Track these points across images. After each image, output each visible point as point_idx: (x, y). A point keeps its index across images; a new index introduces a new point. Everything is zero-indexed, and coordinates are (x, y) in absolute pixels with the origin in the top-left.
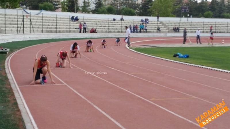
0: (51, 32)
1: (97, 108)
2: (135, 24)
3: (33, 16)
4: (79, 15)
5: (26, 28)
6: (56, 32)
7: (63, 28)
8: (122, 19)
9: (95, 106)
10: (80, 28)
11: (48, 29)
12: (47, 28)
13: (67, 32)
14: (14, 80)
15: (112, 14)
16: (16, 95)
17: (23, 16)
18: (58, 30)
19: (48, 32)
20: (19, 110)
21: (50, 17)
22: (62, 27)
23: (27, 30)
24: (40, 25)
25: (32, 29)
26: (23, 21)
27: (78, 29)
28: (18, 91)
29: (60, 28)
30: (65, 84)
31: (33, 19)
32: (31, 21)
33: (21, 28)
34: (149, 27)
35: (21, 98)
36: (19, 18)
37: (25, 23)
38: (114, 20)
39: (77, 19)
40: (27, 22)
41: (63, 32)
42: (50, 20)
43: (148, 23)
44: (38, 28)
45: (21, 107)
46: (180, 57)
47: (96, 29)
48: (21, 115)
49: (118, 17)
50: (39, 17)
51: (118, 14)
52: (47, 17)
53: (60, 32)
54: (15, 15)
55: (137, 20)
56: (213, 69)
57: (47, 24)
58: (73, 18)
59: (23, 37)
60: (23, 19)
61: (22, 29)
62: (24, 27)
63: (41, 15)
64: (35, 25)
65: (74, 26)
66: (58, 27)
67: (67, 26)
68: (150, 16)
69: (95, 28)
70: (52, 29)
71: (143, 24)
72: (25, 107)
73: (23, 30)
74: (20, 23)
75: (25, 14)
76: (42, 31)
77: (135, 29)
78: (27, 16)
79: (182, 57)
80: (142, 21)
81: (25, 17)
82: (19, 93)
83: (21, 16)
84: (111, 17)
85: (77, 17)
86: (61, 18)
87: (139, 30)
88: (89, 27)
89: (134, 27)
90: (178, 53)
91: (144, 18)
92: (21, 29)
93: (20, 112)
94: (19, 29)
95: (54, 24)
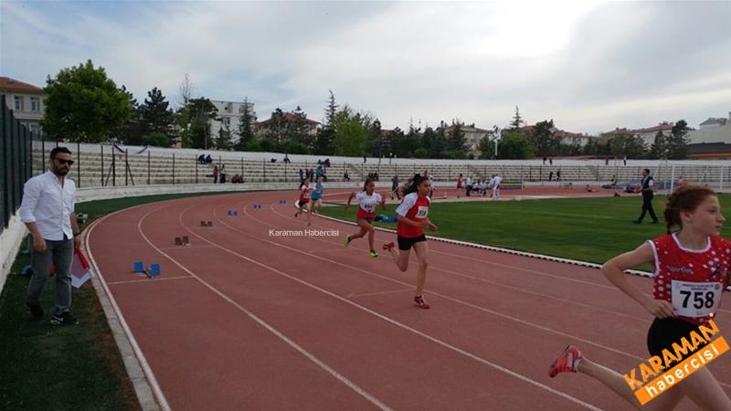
0: (164, 182)
1: (255, 318)
2: (309, 168)
3: (132, 157)
4: (214, 154)
5: (119, 176)
6: (173, 182)
7: (185, 175)
8: (286, 160)
9: (251, 315)
10: (215, 176)
11: (159, 178)
12: (157, 176)
13: (191, 182)
14: (99, 272)
15: (269, 151)
16: (103, 301)
17: (114, 156)
18: (176, 178)
19: (158, 182)
20: (110, 331)
21: (162, 158)
22: (183, 173)
23: (120, 180)
24: (144, 171)
25: (129, 178)
26: (113, 165)
27: (211, 176)
28: (106, 293)
29: (178, 176)
30: (193, 275)
31: (132, 161)
32: (127, 165)
33: (108, 176)
34: (329, 172)
35: (112, 306)
36: (106, 160)
37: (116, 168)
38: (273, 161)
39: (209, 160)
40: (120, 166)
41: (185, 182)
42: (161, 162)
43: (329, 166)
44: (141, 176)
45: (113, 325)
46: (384, 221)
47: (243, 175)
48: (113, 341)
49: (280, 157)
50: (141, 157)
51: (278, 152)
52: (156, 157)
53: (179, 182)
54: (98, 155)
55: (312, 160)
56: (437, 239)
57: (157, 169)
58: (202, 157)
59: (113, 192)
60: (114, 160)
61: (111, 178)
62: (114, 176)
63: (146, 154)
64: (136, 171)
65: (204, 171)
66: (176, 174)
67: (192, 171)
68: (332, 155)
69: (240, 174)
70: (166, 178)
71: (320, 168)
72: (121, 325)
73: (114, 180)
74: (108, 167)
75: (116, 152)
76: (148, 182)
77: (307, 176)
78: (120, 156)
79: (387, 221)
80: (319, 162)
81: (117, 158)
82: (108, 298)
83: (109, 155)
84: (268, 156)
85: (209, 156)
86: (181, 159)
87: (315, 178)
88: (230, 172)
89: (307, 173)
90: (382, 215)
91: (323, 158)
92: (108, 178)
93: (112, 335)
94: (105, 179)
95: (168, 169)
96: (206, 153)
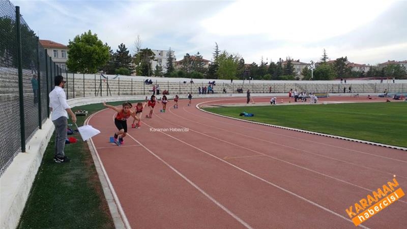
0: (127, 94)
1: (173, 169)
2: (204, 86)
3: (110, 80)
4: (153, 79)
5: (104, 91)
6: (132, 94)
7: (138, 91)
8: (192, 82)
9: (171, 167)
10: (154, 91)
11: (124, 92)
12: (123, 91)
13: (141, 94)
14: (92, 142)
15: (182, 77)
16: (94, 157)
17: (101, 80)
18: (133, 92)
19: (124, 94)
20: (96, 174)
21: (125, 81)
22: (137, 89)
23: (104, 93)
24: (116, 88)
25: (109, 92)
26: (101, 85)
27: (152, 91)
28: (95, 153)
29: (135, 91)
30: (141, 145)
31: (110, 83)
32: (108, 85)
33: (98, 91)
34: (215, 89)
35: (98, 160)
36: (97, 82)
37: (102, 87)
38: (185, 82)
39: (151, 82)
40: (104, 85)
41: (138, 94)
42: (126, 83)
43: (215, 85)
44: (115, 91)
45: (98, 170)
46: (245, 116)
47: (168, 91)
48: (98, 179)
49: (188, 80)
50: (115, 81)
51: (188, 78)
52: (123, 81)
53: (135, 94)
54: (93, 80)
55: (205, 82)
56: (277, 126)
57: (123, 87)
58: (147, 81)
59: (101, 99)
60: (101, 82)
61: (100, 92)
62: (101, 91)
63: (117, 79)
64: (112, 88)
65: (148, 88)
66: (133, 90)
67: (142, 88)
68: (217, 79)
69: (167, 90)
70: (128, 92)
71: (210, 86)
72: (102, 170)
73: (101, 93)
74: (98, 86)
75: (102, 78)
76: (119, 94)
77: (204, 91)
78: (104, 80)
79: (248, 116)
80: (209, 83)
81: (102, 81)
82: (96, 156)
83: (98, 80)
84: (182, 80)
85: (150, 81)
86: (136, 82)
87: (207, 92)
88: (162, 89)
89: (203, 89)
90: (244, 113)
91: (212, 81)
92: (98, 92)
93: (98, 176)
94: (97, 92)
95: (129, 87)
96: (149, 78)
